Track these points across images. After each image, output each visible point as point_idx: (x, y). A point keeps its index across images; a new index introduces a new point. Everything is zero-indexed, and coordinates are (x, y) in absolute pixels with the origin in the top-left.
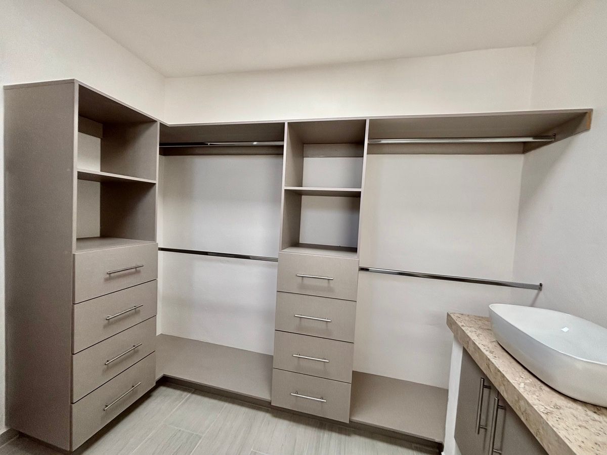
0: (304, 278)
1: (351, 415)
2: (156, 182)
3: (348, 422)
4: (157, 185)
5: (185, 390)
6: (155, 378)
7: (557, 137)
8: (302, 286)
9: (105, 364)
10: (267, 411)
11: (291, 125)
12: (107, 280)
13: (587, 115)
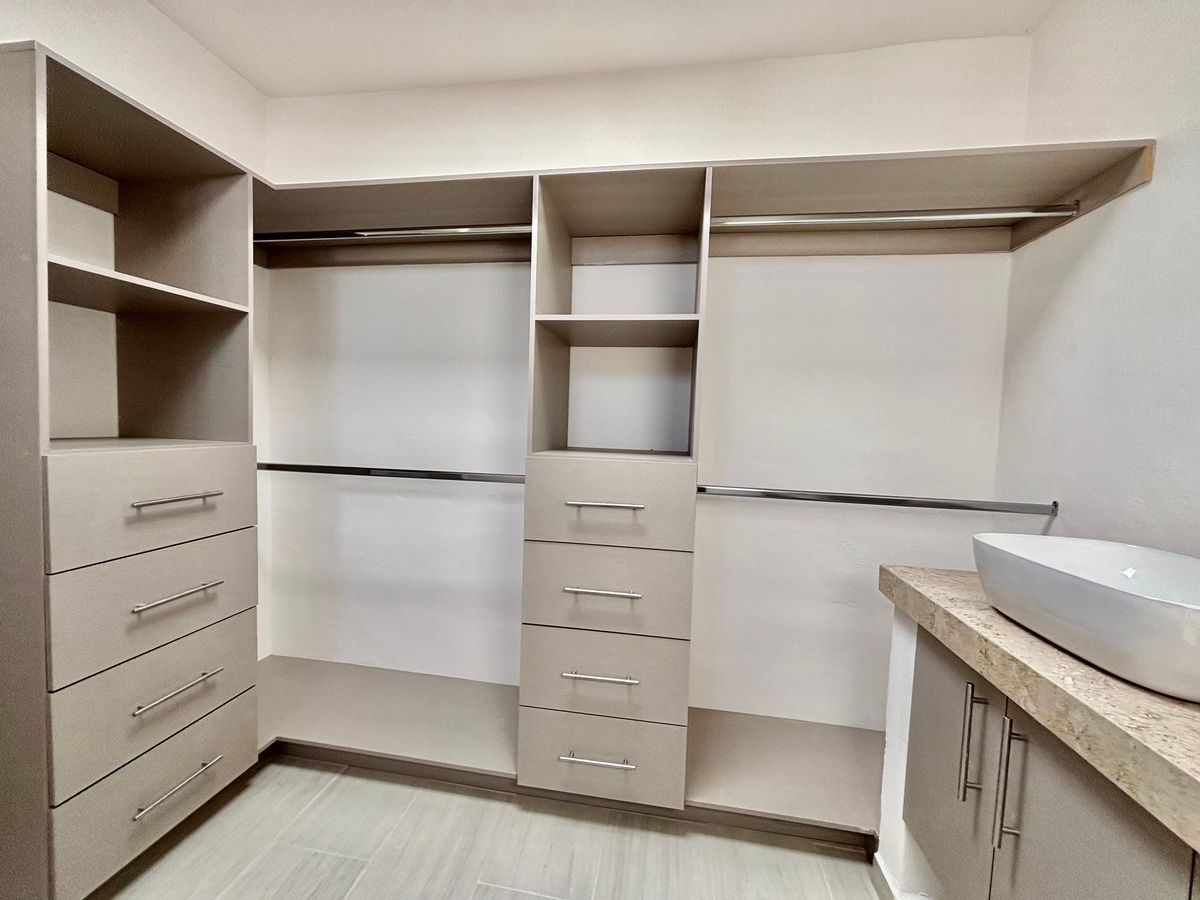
0: (582, 509)
1: (687, 793)
2: (249, 309)
3: (682, 808)
4: (251, 317)
5: (326, 768)
6: (255, 744)
7: (1082, 205)
8: (579, 527)
9: (134, 715)
10: (509, 800)
11: (545, 181)
12: (130, 522)
13: (1146, 153)
